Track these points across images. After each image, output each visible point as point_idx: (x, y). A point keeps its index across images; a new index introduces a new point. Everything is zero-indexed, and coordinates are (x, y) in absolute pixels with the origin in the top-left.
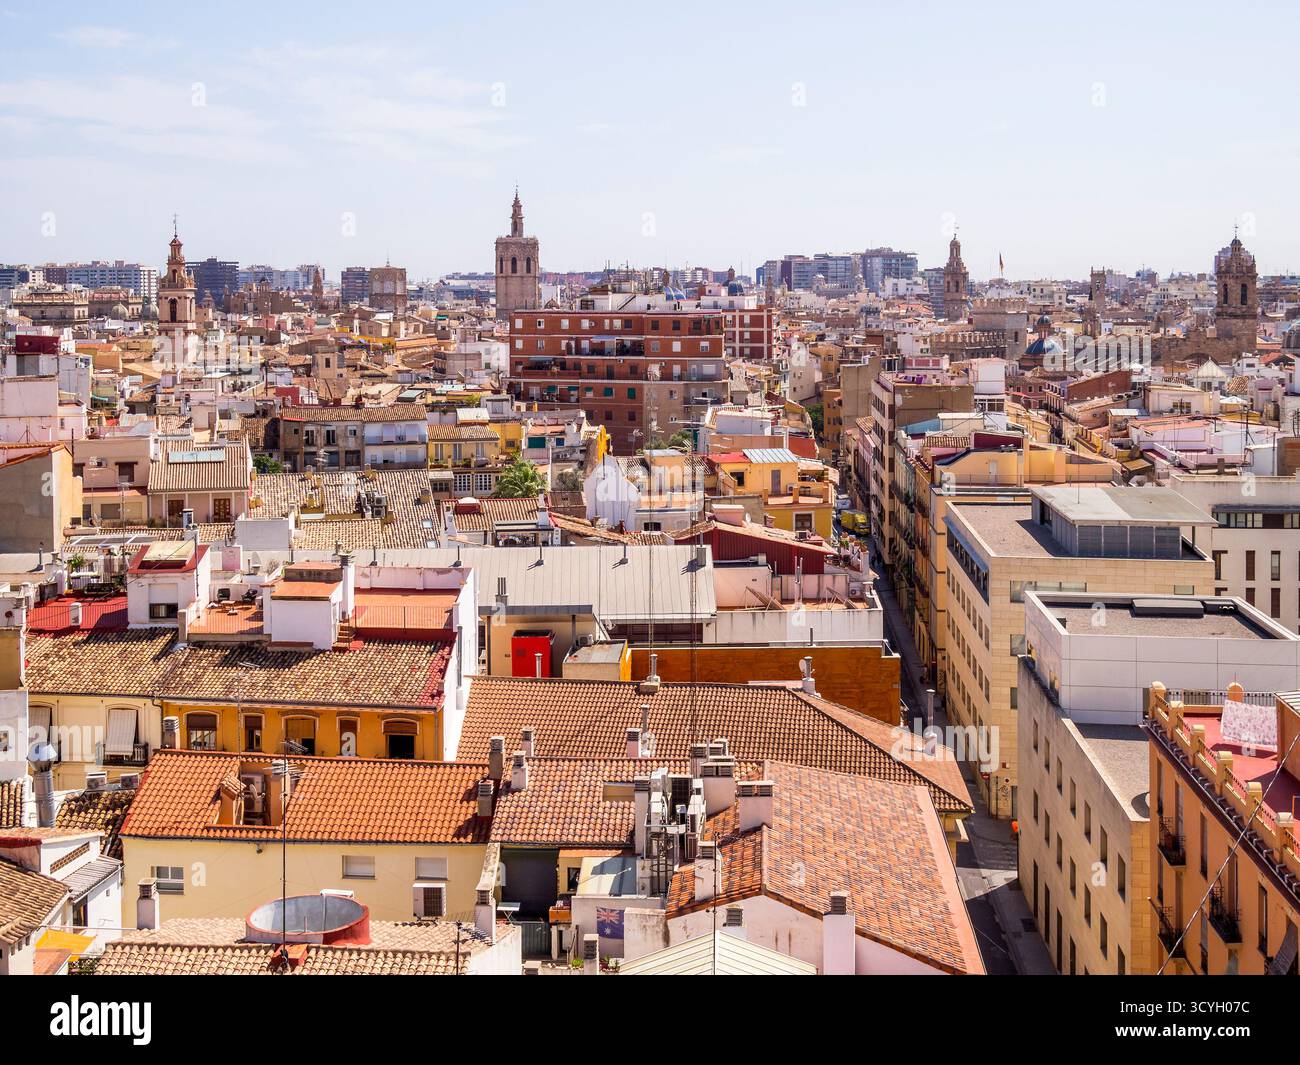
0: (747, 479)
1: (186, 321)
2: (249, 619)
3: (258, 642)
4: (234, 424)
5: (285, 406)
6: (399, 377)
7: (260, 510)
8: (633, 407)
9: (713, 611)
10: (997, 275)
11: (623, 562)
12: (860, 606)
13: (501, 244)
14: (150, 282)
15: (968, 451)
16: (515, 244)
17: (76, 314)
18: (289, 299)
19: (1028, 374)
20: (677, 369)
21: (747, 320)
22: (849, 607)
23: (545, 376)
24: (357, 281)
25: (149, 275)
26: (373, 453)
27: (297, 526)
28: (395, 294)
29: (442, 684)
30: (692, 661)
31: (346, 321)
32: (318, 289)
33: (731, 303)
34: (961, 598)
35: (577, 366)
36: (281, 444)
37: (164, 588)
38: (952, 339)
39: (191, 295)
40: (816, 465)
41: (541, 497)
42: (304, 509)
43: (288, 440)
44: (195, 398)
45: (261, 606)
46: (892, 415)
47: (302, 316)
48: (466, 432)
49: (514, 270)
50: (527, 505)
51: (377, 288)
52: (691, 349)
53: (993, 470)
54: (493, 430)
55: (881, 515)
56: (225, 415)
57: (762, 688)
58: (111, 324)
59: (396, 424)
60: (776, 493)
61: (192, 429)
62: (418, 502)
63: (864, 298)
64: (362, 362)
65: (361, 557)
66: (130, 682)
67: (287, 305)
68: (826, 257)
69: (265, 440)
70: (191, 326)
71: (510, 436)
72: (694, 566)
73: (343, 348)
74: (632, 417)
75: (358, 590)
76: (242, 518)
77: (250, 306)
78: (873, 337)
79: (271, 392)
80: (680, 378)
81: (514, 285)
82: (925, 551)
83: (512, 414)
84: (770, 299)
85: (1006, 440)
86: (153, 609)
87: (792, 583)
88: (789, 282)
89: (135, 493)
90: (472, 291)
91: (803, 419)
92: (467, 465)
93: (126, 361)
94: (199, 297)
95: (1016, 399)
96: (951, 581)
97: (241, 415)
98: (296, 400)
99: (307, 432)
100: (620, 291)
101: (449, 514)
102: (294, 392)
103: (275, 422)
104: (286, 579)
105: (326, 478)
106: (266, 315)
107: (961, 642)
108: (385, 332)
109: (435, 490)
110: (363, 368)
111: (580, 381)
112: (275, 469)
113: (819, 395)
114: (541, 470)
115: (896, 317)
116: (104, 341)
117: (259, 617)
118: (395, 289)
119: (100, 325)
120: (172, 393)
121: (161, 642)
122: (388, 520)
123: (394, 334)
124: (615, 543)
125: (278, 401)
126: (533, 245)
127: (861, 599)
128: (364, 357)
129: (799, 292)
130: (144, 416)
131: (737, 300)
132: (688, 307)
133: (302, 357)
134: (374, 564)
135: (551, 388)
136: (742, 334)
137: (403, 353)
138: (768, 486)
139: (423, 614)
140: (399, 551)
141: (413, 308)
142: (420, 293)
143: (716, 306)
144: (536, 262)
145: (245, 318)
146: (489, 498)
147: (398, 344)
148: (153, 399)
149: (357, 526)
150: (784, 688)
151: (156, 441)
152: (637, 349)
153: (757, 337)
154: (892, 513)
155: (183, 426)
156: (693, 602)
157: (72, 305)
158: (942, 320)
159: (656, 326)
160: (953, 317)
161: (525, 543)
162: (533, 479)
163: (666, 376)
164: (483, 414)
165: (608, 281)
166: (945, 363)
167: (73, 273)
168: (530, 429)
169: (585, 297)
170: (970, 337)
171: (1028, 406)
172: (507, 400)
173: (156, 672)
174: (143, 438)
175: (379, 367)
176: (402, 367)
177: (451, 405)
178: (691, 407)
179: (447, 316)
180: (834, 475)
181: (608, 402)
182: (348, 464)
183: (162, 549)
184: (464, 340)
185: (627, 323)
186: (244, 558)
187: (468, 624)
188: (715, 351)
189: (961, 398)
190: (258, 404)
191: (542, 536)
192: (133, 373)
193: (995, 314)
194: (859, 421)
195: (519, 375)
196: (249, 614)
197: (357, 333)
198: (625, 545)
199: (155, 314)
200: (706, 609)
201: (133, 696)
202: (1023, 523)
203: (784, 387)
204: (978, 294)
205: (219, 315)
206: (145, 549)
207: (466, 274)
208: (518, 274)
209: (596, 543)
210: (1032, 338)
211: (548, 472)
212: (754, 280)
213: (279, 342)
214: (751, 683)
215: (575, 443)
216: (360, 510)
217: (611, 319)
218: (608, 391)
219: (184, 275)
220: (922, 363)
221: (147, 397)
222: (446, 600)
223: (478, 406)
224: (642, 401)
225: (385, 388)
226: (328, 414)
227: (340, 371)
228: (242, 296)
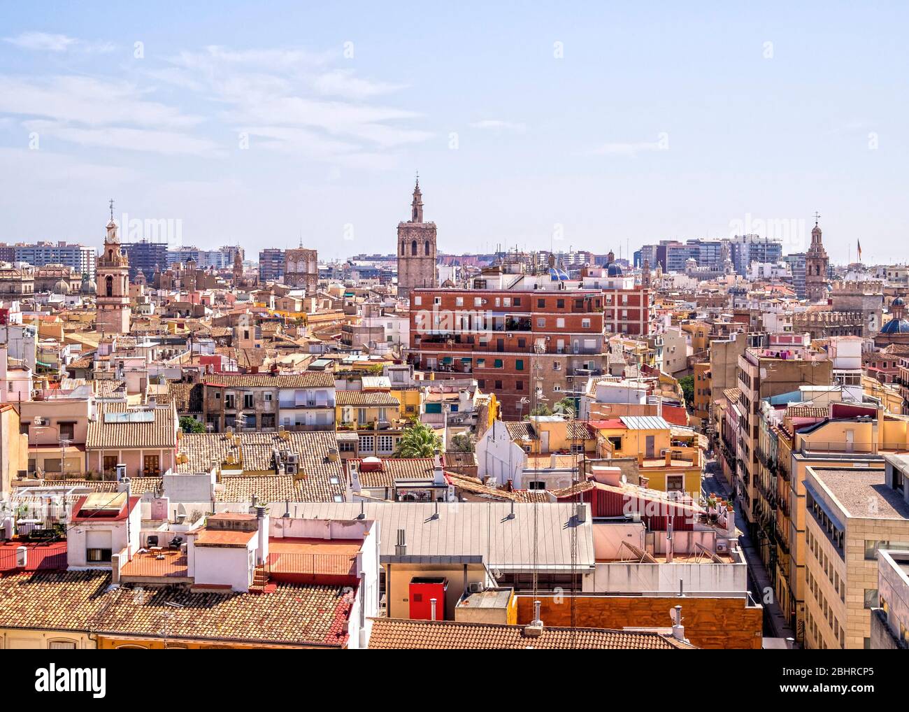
0: (624, 443)
1: (121, 296)
2: (175, 564)
3: (183, 584)
4: (162, 389)
5: (208, 373)
6: (311, 348)
7: (185, 466)
8: (521, 377)
9: (592, 562)
10: (855, 261)
11: (510, 517)
12: (726, 560)
13: (403, 229)
14: (88, 261)
15: (827, 421)
16: (415, 228)
17: (23, 289)
18: (212, 276)
19: (883, 351)
20: (560, 344)
21: (625, 299)
22: (716, 561)
23: (441, 348)
24: (273, 260)
25: (88, 254)
26: (286, 416)
27: (218, 480)
28: (306, 273)
29: (346, 625)
30: (573, 608)
31: (263, 297)
32: (238, 268)
33: (611, 284)
34: (818, 554)
35: (470, 339)
36: (205, 407)
37: (101, 534)
38: (813, 318)
39: (125, 273)
40: (688, 432)
41: (437, 457)
42: (225, 465)
43: (212, 404)
44: (129, 364)
45: (186, 552)
46: (757, 387)
47: (224, 292)
48: (370, 398)
49: (414, 253)
50: (424, 464)
51: (291, 267)
52: (574, 326)
53: (850, 439)
54: (395, 396)
55: (746, 478)
56: (155, 380)
57: (635, 633)
58: (55, 298)
59: (307, 390)
60: (650, 457)
61: (125, 393)
62: (327, 460)
63: (732, 280)
64: (277, 334)
65: (275, 509)
66: (68, 618)
67: (211, 283)
68: (698, 242)
69: (190, 404)
70: (125, 301)
71: (410, 402)
72: (575, 521)
73: (260, 321)
74: (520, 386)
75: (272, 539)
76: (169, 473)
77: (178, 283)
78: (740, 316)
79: (196, 361)
80: (564, 352)
81: (414, 267)
82: (786, 511)
83: (411, 382)
84: (647, 280)
85: (862, 412)
86: (90, 553)
87: (664, 539)
88: (663, 265)
89: (74, 449)
90: (376, 271)
91: (675, 389)
92: (371, 428)
93: (67, 331)
94: (132, 275)
95: (872, 374)
96: (810, 540)
97: (169, 380)
98: (217, 368)
99: (228, 396)
100: (510, 272)
101: (354, 472)
102: (216, 361)
103: (199, 387)
104: (208, 528)
105: (245, 438)
106: (192, 291)
107: (818, 595)
108: (298, 307)
109: (342, 450)
110: (278, 339)
111: (473, 353)
112: (198, 430)
113: (690, 368)
114: (437, 433)
115: (761, 297)
116: (48, 313)
117: (183, 561)
118: (307, 268)
119: (44, 299)
120: (108, 360)
121: (97, 583)
122: (299, 477)
123: (306, 309)
124: (504, 500)
125: (202, 368)
126: (432, 229)
127: (727, 555)
128: (279, 329)
129: (673, 274)
130: (83, 381)
131: (615, 280)
132: (571, 286)
133: (224, 329)
134: (286, 516)
135: (447, 359)
136: (620, 312)
137: (314, 326)
138: (643, 451)
139: (330, 561)
140: (309, 504)
141: (323, 286)
142: (329, 273)
143: (596, 286)
144: (434, 245)
145: (173, 293)
146: (390, 458)
147: (310, 319)
148: (91, 366)
149: (272, 481)
150: (655, 634)
151: (93, 403)
152: (525, 325)
153: (634, 315)
154: (756, 476)
155: (118, 390)
156: (573, 554)
157: (20, 281)
158: (804, 301)
159: (542, 304)
160: (814, 298)
161: (422, 498)
162: (430, 441)
163: (551, 349)
164: (386, 382)
165: (498, 264)
166: (806, 340)
167: (21, 252)
168: (427, 396)
169: (478, 278)
170: (830, 316)
171: (882, 380)
172: (407, 370)
173: (92, 609)
174: (81, 400)
175: (292, 339)
176: (313, 339)
177: (358, 373)
178: (573, 377)
179: (354, 293)
180: (703, 441)
181: (498, 373)
182: (264, 426)
183: (97, 501)
184: (369, 315)
185: (516, 301)
186: (171, 508)
187: (370, 570)
188: (595, 328)
189: (819, 372)
190: (184, 370)
191: (437, 493)
192: (73, 342)
193: (852, 295)
194: (727, 392)
195: (418, 347)
196: (175, 559)
197: (273, 308)
198: (513, 501)
199: (93, 290)
200: (586, 561)
201: (72, 630)
202: (878, 488)
203: (659, 359)
204: (837, 277)
205: (150, 291)
206: (83, 499)
207: (371, 255)
208: (418, 256)
209: (486, 499)
210: (887, 318)
211: (443, 435)
212: (632, 263)
213: (203, 315)
214: (626, 629)
215: (468, 409)
216: (274, 467)
217: (502, 298)
218: (498, 363)
219: (119, 255)
220: (785, 340)
221: (86, 364)
222: (350, 549)
223: (381, 374)
224: (528, 371)
225: (298, 357)
226: (246, 381)
227: (257, 342)
228: (171, 274)
